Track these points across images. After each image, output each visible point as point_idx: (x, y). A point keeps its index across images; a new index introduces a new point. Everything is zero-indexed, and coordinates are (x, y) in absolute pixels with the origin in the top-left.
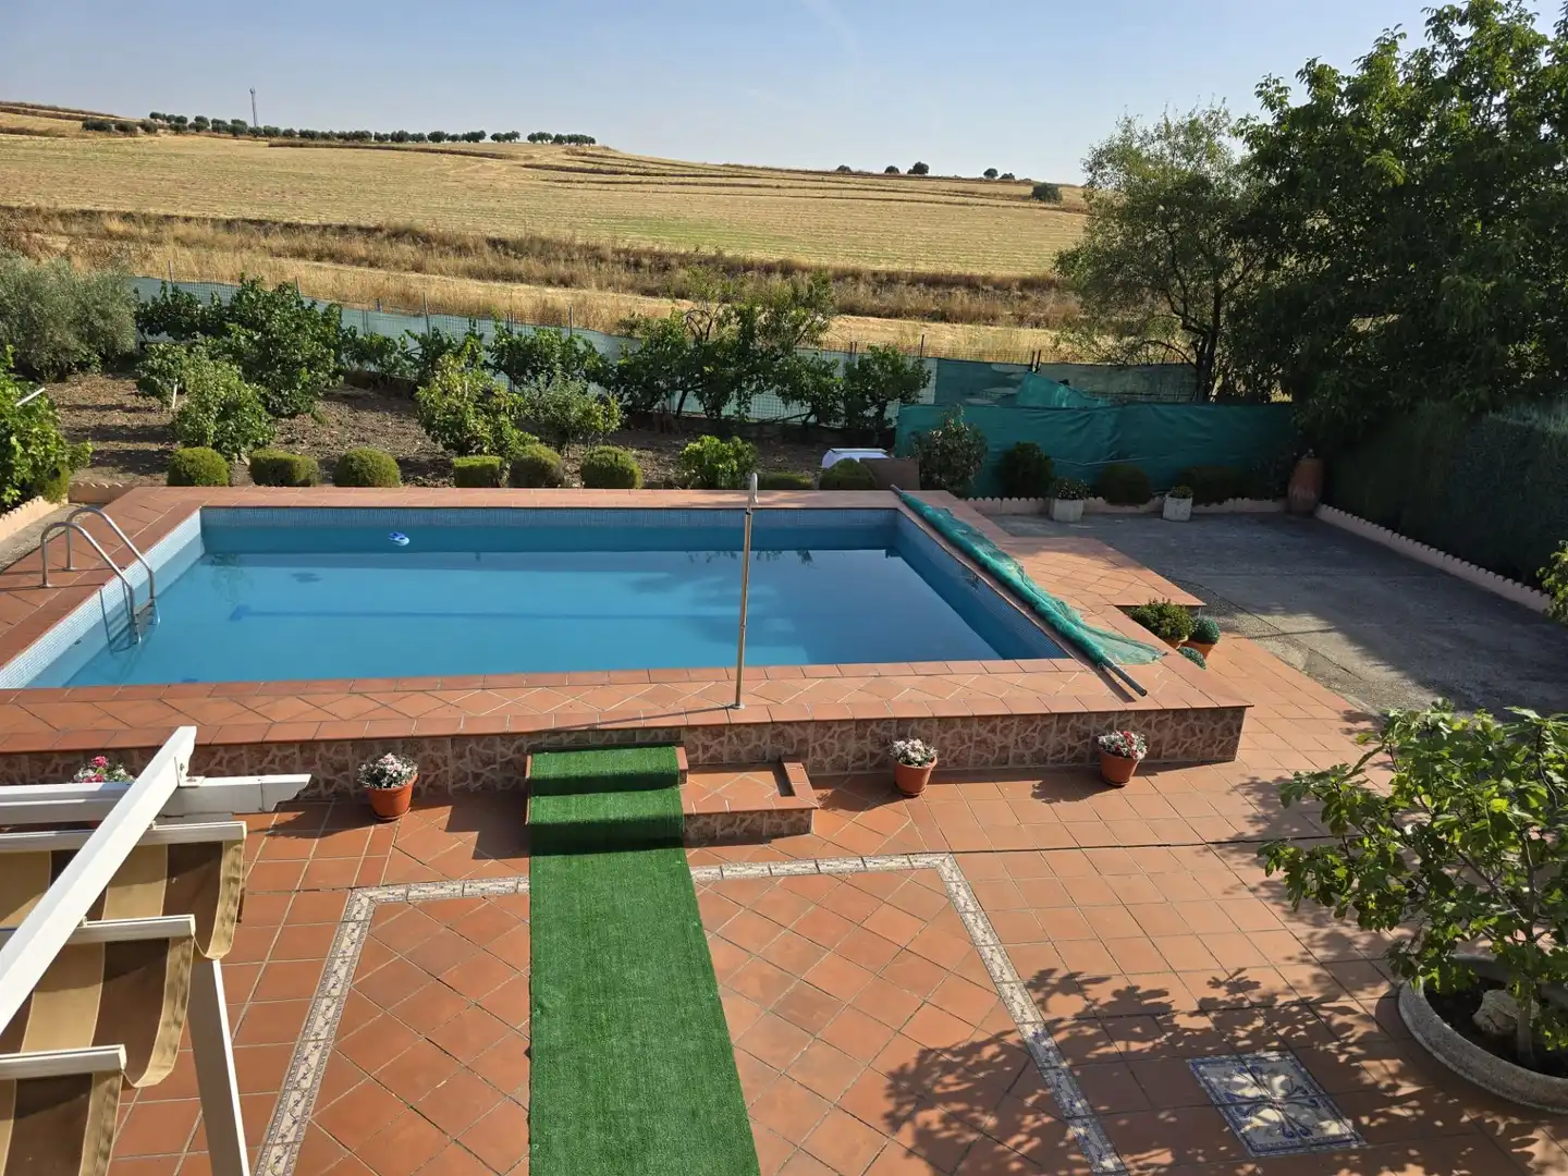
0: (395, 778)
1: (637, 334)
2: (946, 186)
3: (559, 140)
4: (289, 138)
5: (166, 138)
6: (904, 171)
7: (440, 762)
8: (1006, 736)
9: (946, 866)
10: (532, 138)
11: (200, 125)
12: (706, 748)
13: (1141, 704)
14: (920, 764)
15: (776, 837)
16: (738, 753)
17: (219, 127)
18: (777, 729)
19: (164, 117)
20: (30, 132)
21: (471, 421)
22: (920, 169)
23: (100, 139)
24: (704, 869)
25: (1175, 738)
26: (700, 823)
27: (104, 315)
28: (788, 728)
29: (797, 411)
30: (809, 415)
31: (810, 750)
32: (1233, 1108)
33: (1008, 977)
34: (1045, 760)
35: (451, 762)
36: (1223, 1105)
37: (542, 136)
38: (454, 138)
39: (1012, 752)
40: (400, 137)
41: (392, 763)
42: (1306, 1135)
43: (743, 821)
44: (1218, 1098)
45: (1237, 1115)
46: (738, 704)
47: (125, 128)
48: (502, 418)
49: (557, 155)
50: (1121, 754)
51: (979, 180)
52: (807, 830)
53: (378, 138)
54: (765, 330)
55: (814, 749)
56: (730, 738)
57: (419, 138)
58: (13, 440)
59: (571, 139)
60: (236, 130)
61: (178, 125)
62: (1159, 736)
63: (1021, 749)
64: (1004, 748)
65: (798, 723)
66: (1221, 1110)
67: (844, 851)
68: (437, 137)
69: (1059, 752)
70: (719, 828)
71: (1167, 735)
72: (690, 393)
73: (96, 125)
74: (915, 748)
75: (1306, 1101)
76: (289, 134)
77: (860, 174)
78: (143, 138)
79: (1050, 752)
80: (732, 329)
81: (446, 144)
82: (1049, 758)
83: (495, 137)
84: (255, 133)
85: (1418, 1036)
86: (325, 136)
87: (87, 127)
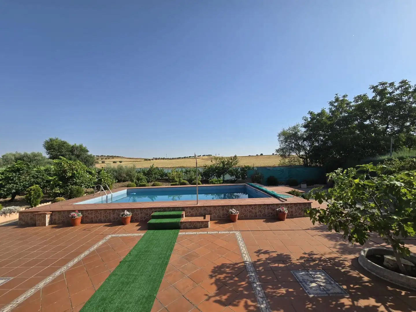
0: (126, 215)
1: (206, 168)
2: (266, 156)
3: (207, 155)
4: (170, 159)
5: (154, 161)
6: (259, 155)
7: (138, 214)
8: (255, 210)
9: (238, 234)
10: (203, 156)
11: (159, 159)
12: (190, 212)
13: (286, 202)
14: (234, 214)
15: (201, 228)
16: (197, 213)
17: (161, 159)
18: (204, 207)
19: (155, 158)
20: (138, 161)
21: (176, 179)
22: (262, 154)
23: (146, 161)
24: (181, 233)
25: (296, 211)
26: (184, 224)
27: (130, 172)
28: (207, 208)
29: (233, 178)
30: (235, 178)
31: (212, 213)
32: (304, 283)
33: (245, 252)
34: (266, 216)
35: (140, 214)
36: (301, 282)
37: (204, 155)
38: (192, 157)
39: (258, 214)
40: (185, 157)
41: (126, 212)
42: (328, 291)
43: (193, 224)
44: (299, 280)
45: (305, 284)
46: (197, 204)
47: (149, 160)
48: (181, 178)
49: (206, 157)
50: (281, 212)
51: (272, 155)
52: (208, 227)
53: (182, 158)
54: (226, 164)
55: (213, 213)
56: (195, 210)
57: (188, 157)
58: (103, 180)
59: (208, 155)
60: (163, 159)
61: (156, 159)
62: (292, 210)
63: (260, 213)
64: (256, 213)
65: (209, 206)
66: (300, 283)
67: (214, 230)
68: (190, 157)
69: (269, 214)
70: (188, 226)
71: (294, 210)
72: (215, 176)
73: (146, 160)
74: (234, 211)
75: (328, 282)
76: (170, 158)
77: (252, 156)
78: (152, 161)
79: (267, 214)
80: (221, 165)
81: (191, 158)
82: (267, 216)
83: (198, 156)
84: (166, 159)
85: (365, 268)
86: (175, 158)
87: (145, 160)
